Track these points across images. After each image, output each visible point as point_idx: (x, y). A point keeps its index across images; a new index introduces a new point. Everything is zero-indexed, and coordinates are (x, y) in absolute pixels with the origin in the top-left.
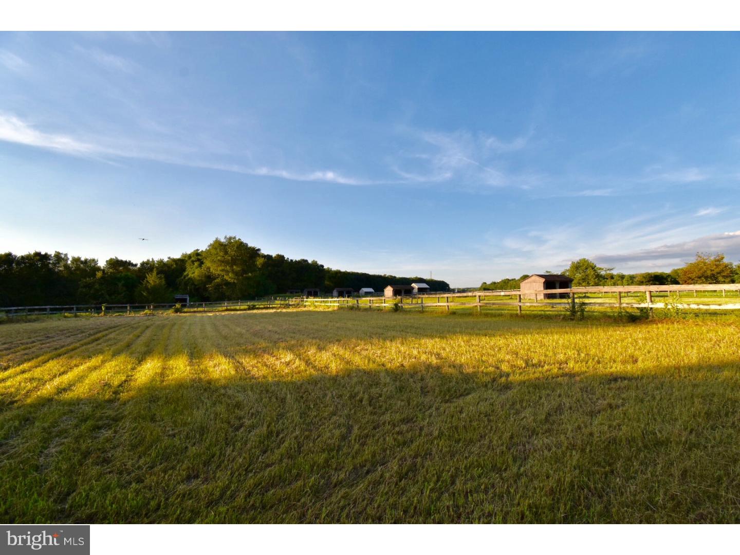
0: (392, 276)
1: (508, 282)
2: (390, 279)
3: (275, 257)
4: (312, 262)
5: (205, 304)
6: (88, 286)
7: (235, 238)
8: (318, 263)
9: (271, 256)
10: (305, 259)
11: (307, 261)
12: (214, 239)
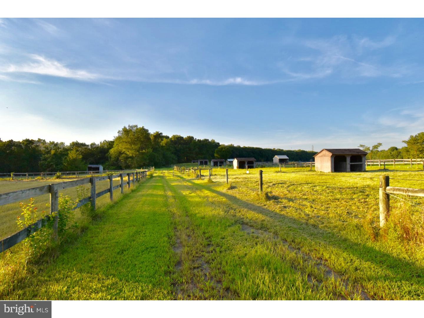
0: (280, 149)
1: (377, 153)
2: (278, 151)
3: (186, 138)
4: (211, 140)
5: (77, 173)
6: (45, 159)
7: (136, 126)
8: (215, 141)
9: (183, 138)
10: (207, 139)
11: (208, 140)
12: (123, 127)
